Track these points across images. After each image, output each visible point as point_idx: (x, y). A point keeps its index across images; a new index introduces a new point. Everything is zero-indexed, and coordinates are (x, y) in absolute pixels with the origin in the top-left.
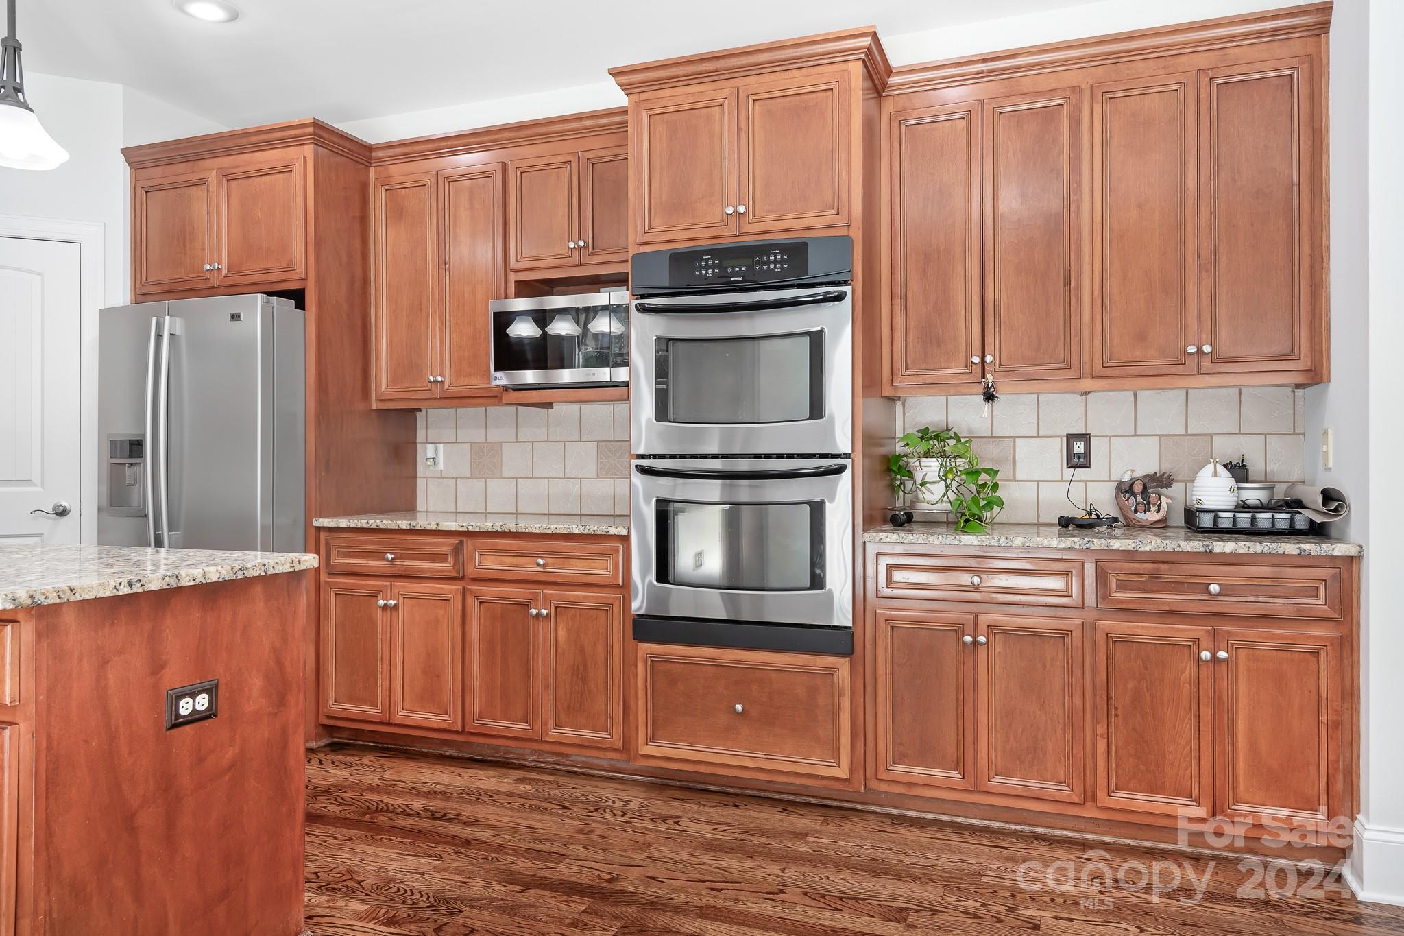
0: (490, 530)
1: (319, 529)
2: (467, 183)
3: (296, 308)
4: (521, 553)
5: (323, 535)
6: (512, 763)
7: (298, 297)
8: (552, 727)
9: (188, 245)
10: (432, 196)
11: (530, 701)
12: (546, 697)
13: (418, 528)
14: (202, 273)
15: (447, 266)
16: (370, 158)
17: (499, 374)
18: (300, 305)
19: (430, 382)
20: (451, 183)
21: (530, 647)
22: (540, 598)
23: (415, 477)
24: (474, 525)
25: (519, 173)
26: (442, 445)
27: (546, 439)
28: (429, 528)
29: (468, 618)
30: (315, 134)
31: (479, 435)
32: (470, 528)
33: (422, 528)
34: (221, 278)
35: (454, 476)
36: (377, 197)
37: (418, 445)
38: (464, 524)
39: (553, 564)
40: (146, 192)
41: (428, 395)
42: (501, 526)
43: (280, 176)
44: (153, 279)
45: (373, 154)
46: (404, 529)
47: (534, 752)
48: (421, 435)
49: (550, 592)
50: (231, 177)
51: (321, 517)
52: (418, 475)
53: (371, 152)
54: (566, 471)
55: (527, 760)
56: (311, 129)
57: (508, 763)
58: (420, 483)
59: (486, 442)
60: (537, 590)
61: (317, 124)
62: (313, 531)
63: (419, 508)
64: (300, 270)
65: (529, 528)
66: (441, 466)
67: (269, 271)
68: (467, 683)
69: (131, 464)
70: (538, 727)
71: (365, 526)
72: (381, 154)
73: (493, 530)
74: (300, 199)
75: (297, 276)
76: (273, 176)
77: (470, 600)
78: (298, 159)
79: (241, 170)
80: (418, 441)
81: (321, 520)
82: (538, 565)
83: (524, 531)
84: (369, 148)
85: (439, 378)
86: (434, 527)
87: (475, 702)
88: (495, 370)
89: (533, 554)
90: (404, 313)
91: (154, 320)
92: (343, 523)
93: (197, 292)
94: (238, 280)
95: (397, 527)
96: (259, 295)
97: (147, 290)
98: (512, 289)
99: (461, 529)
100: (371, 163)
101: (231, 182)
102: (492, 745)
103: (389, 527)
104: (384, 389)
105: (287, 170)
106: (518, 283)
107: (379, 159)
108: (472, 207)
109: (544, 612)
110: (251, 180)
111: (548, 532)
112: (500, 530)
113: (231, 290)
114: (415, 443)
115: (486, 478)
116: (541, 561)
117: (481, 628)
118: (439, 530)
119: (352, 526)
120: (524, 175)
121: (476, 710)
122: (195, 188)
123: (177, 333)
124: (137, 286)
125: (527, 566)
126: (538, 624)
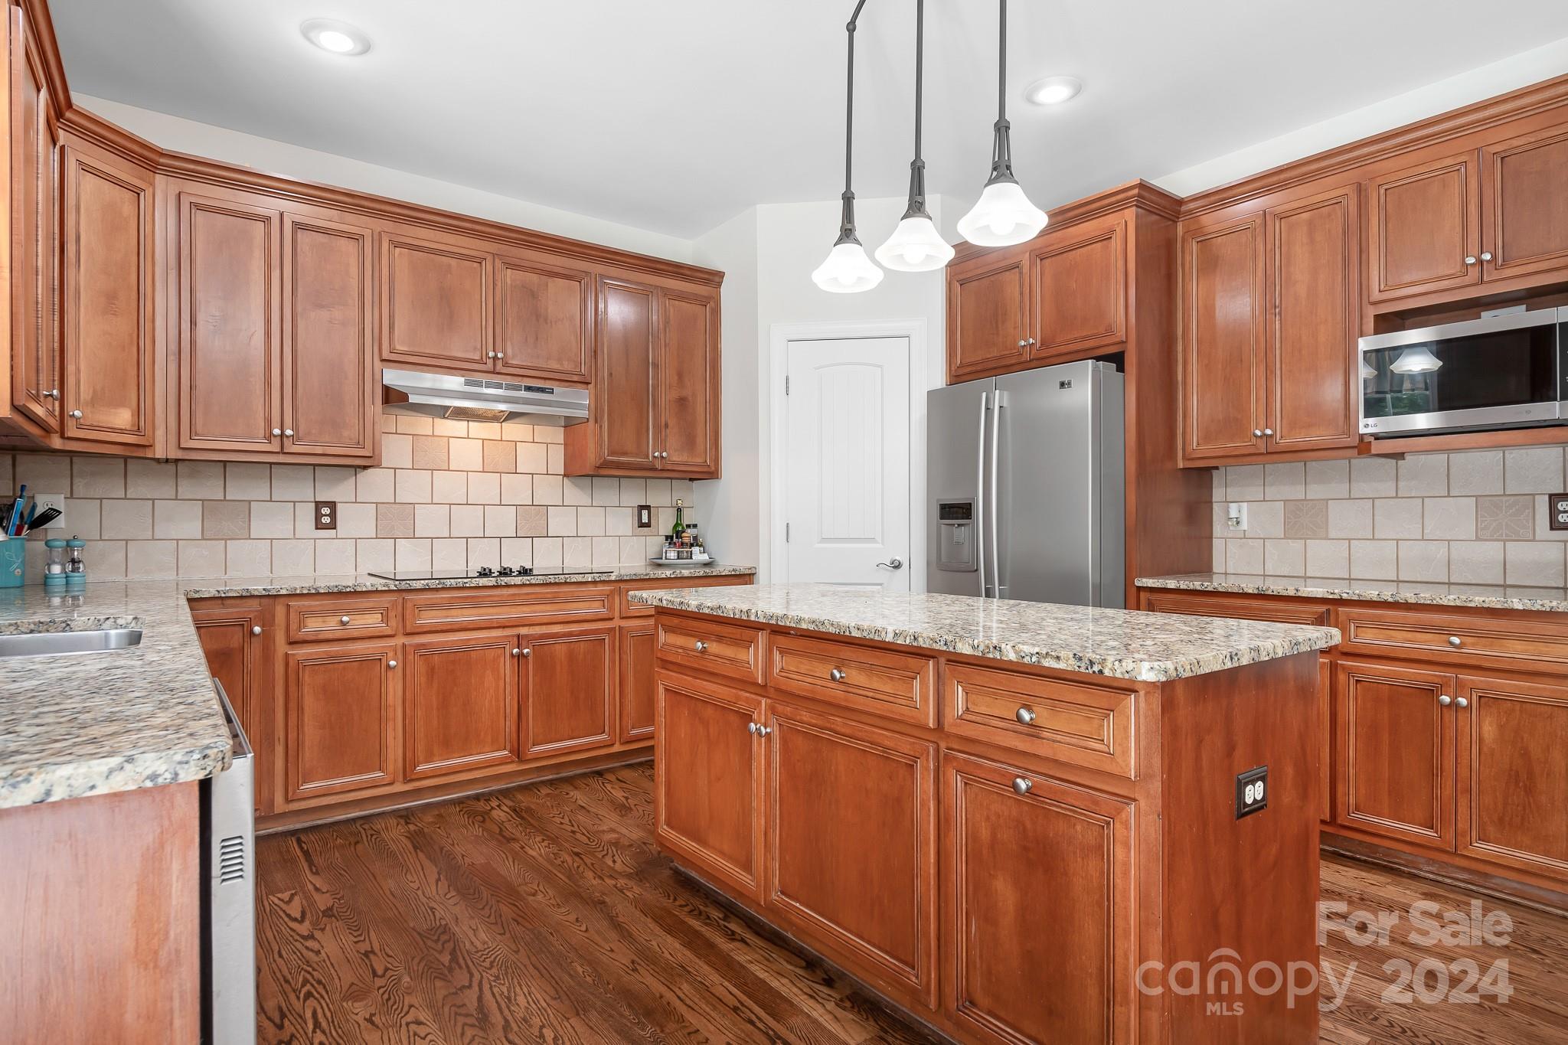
0: (1375, 599)
1: (1139, 588)
2: (1305, 216)
3: (1117, 371)
4: (1423, 628)
5: (1142, 594)
6: (1400, 870)
7: (1117, 360)
8: (1473, 840)
9: (1000, 326)
10: (1258, 239)
11: (1436, 805)
12: (1463, 802)
13: (1270, 592)
14: (1015, 349)
15: (1277, 310)
16: (1179, 212)
17: (1371, 421)
18: (1121, 369)
19: (1256, 436)
20: (1282, 220)
21: (1437, 740)
22: (1453, 683)
23: (1211, 537)
24: (1351, 592)
25: (1382, 191)
26: (1246, 504)
27: (1395, 495)
28: (1285, 593)
29: (1340, 697)
30: (1139, 195)
31: (1296, 492)
32: (1345, 596)
33: (1275, 593)
34: (1033, 352)
35: (1262, 536)
36: (1187, 252)
37: (1215, 506)
38: (1336, 591)
39: (1473, 644)
40: (961, 285)
41: (1252, 450)
42: (1392, 595)
43: (1099, 244)
44: (968, 360)
45: (1184, 208)
46: (1250, 594)
47: (1431, 861)
48: (1218, 494)
49: (1466, 677)
50: (1042, 256)
51: (1145, 577)
52: (1214, 535)
53: (1181, 207)
54: (1425, 531)
55: (1421, 870)
56: (1136, 191)
57: (1392, 869)
58: (1217, 545)
59: (1305, 500)
60: (1450, 674)
61: (1143, 186)
62: (1134, 590)
63: (1215, 570)
64: (1121, 334)
65: (1438, 599)
66: (1244, 525)
67: (1084, 338)
68: (1340, 769)
69: (959, 525)
70: (1450, 835)
71: (1199, 588)
72: (1192, 206)
73: (1379, 600)
74: (1120, 263)
75: (1118, 340)
76: (1089, 247)
77: (1342, 677)
78: (1118, 224)
79: (1055, 247)
80: (1214, 500)
81: (1144, 580)
82: (1451, 643)
83: (1429, 602)
84: (1180, 202)
85: (1269, 432)
86: (1291, 593)
87: (1351, 792)
88: (1366, 416)
89: (1445, 631)
90: (1220, 366)
91: (984, 394)
92: (1172, 584)
93: (1008, 369)
94: (1052, 352)
95: (1241, 591)
96: (1090, 361)
97: (960, 372)
98: (1370, 324)
99: (1331, 597)
100: (1178, 218)
101: (1044, 261)
102: (1365, 842)
103: (1230, 590)
104: (1195, 448)
105: (1106, 238)
106: (1377, 317)
107: (1190, 212)
108: (1312, 240)
109: (1463, 701)
110: (1065, 255)
111: (1470, 605)
112: (1391, 600)
113: (1044, 362)
114: (1211, 502)
115: (1306, 539)
116: (1456, 640)
117: (1359, 710)
118: (1299, 597)
119: (1182, 587)
120: (1388, 192)
121: (1352, 801)
122: (1008, 273)
123: (1005, 405)
124: (953, 369)
125: (1430, 644)
126: (1451, 717)
